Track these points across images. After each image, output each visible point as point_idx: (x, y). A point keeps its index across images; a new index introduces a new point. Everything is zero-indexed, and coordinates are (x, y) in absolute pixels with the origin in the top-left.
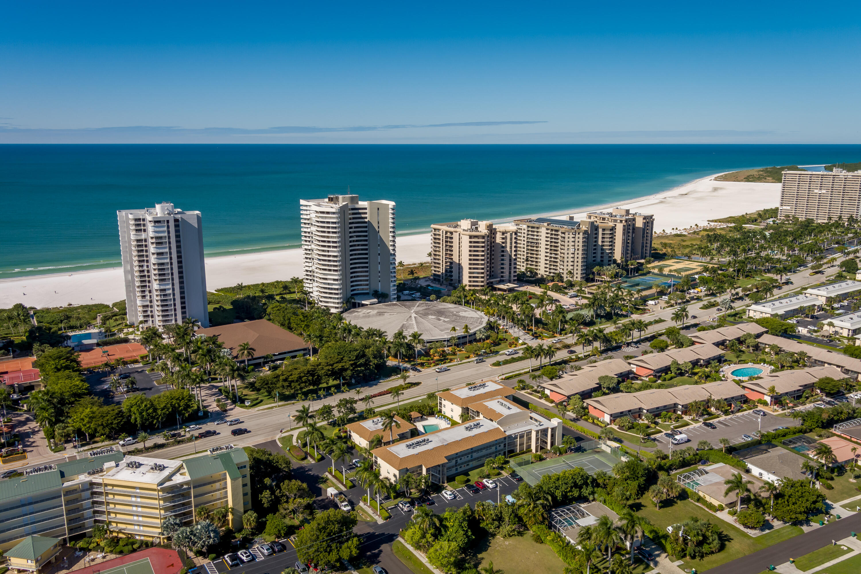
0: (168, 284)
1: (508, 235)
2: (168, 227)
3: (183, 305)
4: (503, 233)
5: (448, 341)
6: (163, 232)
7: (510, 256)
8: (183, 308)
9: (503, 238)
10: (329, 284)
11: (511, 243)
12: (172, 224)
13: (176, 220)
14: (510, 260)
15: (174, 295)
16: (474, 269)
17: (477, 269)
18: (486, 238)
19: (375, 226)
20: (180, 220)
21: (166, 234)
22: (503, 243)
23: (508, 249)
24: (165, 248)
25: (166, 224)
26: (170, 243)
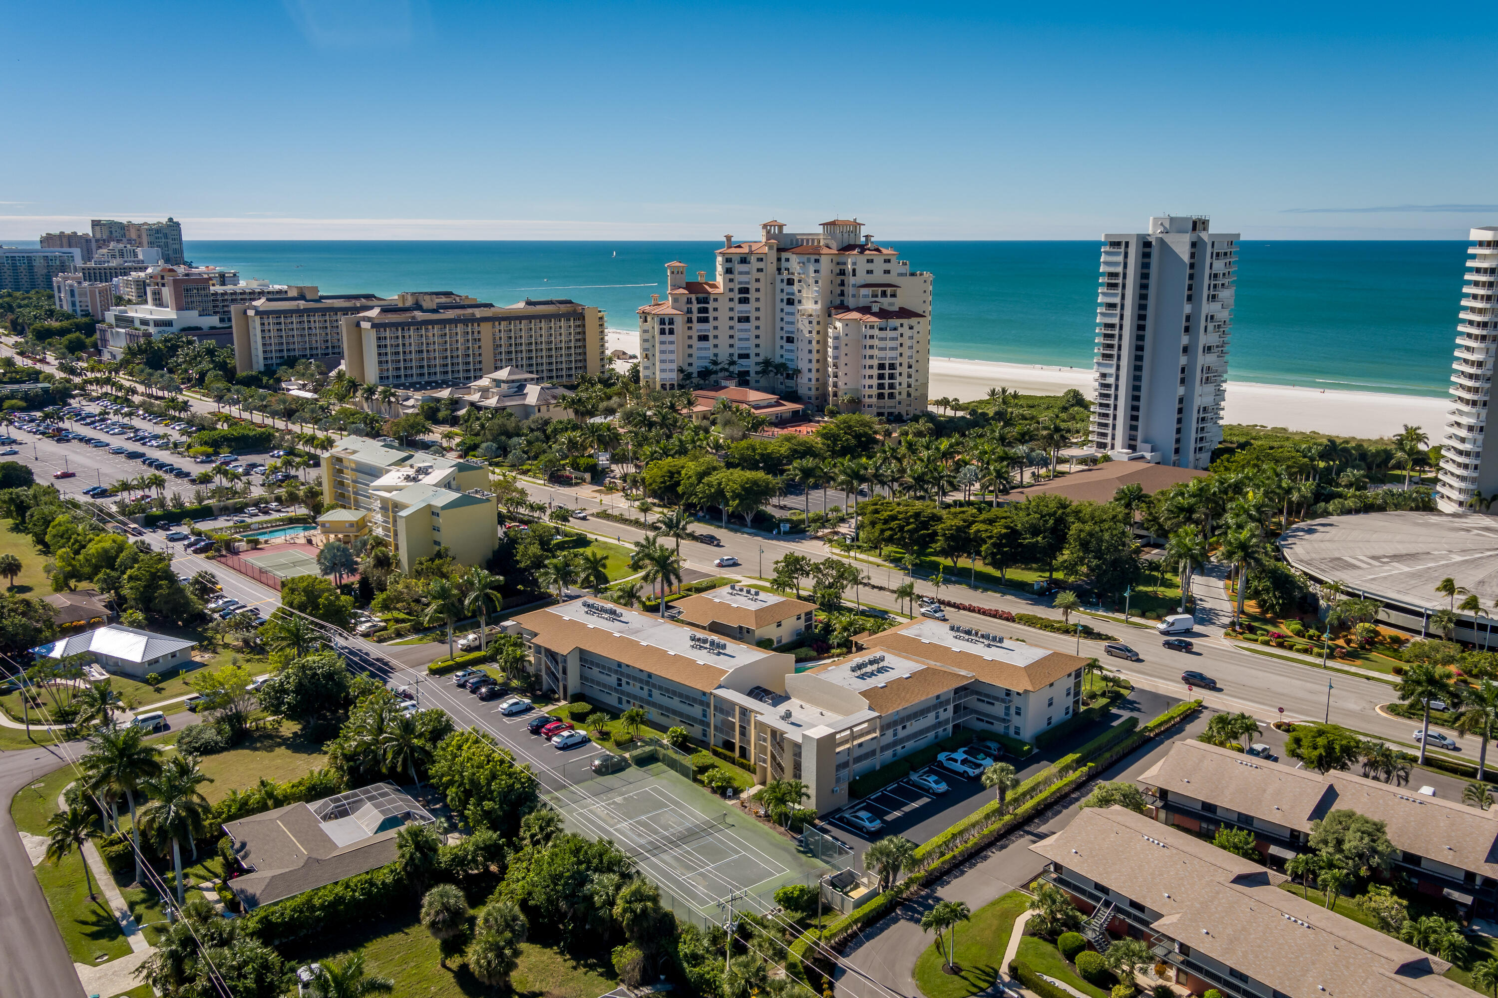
0: (1111, 366)
2: (1126, 255)
3: (1133, 413)
6: (1118, 264)
8: (1131, 418)
12: (1134, 250)
13: (1144, 244)
15: (1117, 388)
20: (1155, 243)
21: (1120, 269)
24: (1116, 295)
25: (1122, 250)
26: (1124, 286)
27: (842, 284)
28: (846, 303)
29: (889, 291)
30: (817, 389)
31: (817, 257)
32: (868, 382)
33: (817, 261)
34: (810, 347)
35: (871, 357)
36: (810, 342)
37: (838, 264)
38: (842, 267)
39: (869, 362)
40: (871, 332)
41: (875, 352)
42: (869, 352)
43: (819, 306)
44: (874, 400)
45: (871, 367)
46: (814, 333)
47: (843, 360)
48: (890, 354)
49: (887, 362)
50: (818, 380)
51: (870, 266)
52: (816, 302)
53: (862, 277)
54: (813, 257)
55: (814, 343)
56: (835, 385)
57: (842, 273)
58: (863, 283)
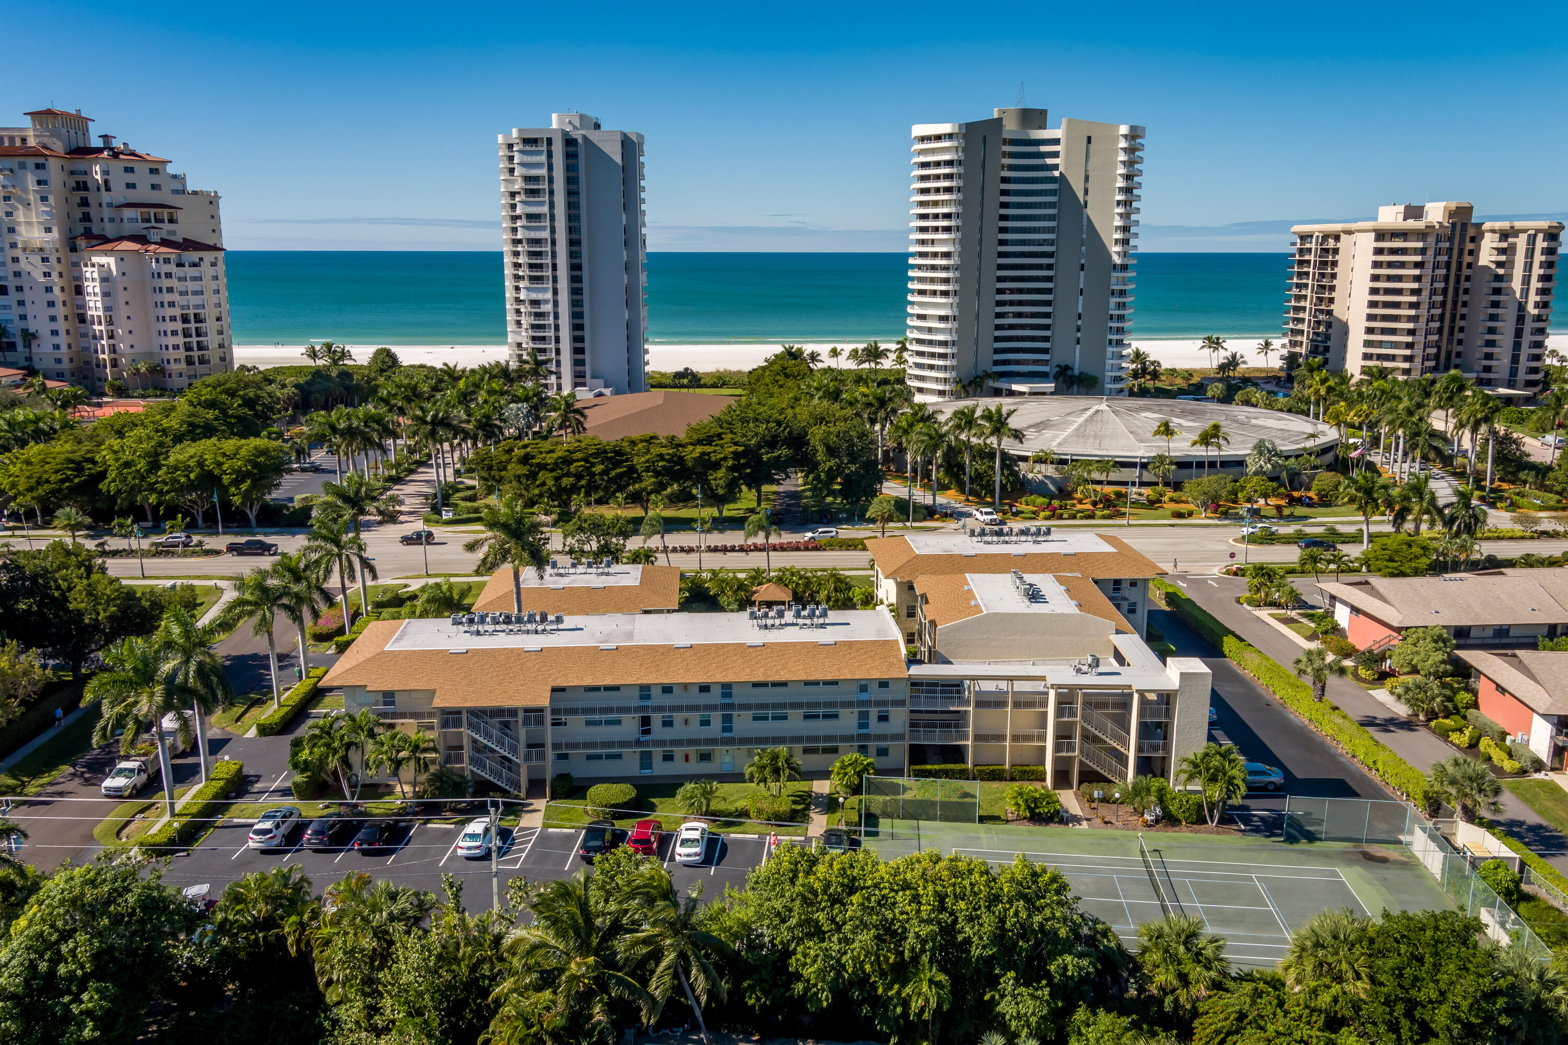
0: (545, 290)
1: (1521, 242)
2: (550, 155)
3: (579, 345)
4: (1505, 235)
5: (1144, 466)
6: (538, 165)
7: (1522, 307)
8: (578, 351)
9: (1502, 251)
10: (930, 330)
11: (1528, 267)
12: (558, 149)
13: (570, 142)
14: (1521, 319)
15: (556, 316)
16: (1384, 331)
17: (1393, 332)
18: (1431, 240)
19: (1077, 186)
20: (580, 141)
21: (543, 172)
22: (1500, 264)
23: (1516, 284)
24: (541, 204)
25: (544, 148)
26: (551, 193)
27: (84, 202)
28: (95, 231)
29: (165, 213)
30: (71, 360)
31: (40, 160)
32: (171, 341)
33: (38, 166)
34: (49, 297)
35: (172, 304)
36: (49, 290)
37: (72, 173)
38: (81, 178)
39: (169, 312)
40: (165, 268)
41: (175, 297)
42: (167, 297)
43: (55, 234)
44: (183, 365)
45: (173, 319)
46: (55, 275)
47: (122, 311)
48: (194, 300)
49: (191, 312)
50: (70, 346)
51: (130, 178)
52: (48, 230)
53: (119, 194)
54: (31, 162)
55: (56, 290)
56: (113, 349)
57: (82, 186)
58: (122, 201)
